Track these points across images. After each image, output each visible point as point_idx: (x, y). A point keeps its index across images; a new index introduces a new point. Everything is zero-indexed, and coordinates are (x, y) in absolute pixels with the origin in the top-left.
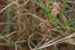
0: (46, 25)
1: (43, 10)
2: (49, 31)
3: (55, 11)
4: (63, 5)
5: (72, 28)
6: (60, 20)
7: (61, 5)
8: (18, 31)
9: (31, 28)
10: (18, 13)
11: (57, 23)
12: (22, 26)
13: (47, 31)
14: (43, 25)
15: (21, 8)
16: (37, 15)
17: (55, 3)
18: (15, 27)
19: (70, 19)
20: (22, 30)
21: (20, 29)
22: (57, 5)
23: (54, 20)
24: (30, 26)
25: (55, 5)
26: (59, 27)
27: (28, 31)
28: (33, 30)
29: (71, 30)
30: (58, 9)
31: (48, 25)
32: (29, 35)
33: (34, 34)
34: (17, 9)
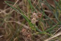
0: (27, 31)
1: (25, 19)
2: (29, 36)
3: (34, 20)
4: (41, 15)
5: (48, 33)
6: (38, 27)
7: (39, 15)
8: (5, 35)
9: (16, 32)
10: (5, 20)
11: (36, 30)
12: (8, 31)
13: (28, 36)
14: (24, 31)
15: (7, 16)
16: (21, 22)
17: (34, 14)
18: (3, 31)
19: (46, 26)
20: (9, 34)
21: (7, 33)
22: (36, 15)
23: (33, 27)
24: (15, 30)
25: (34, 15)
26: (37, 33)
27: (13, 35)
28: (17, 34)
29: (47, 35)
30: (36, 18)
31: (28, 31)
32: (14, 38)
33: (18, 38)
34: (4, 17)
